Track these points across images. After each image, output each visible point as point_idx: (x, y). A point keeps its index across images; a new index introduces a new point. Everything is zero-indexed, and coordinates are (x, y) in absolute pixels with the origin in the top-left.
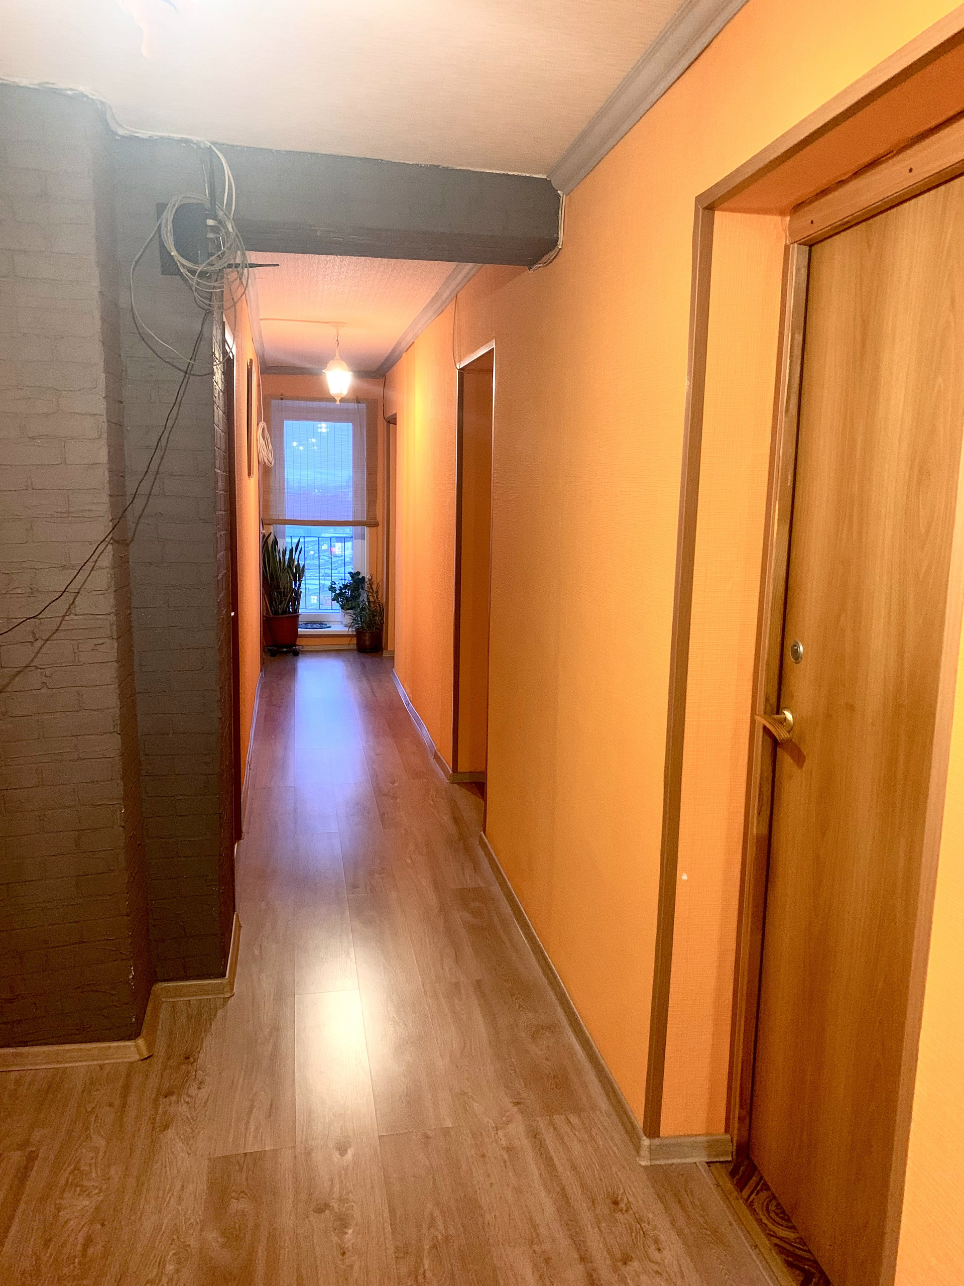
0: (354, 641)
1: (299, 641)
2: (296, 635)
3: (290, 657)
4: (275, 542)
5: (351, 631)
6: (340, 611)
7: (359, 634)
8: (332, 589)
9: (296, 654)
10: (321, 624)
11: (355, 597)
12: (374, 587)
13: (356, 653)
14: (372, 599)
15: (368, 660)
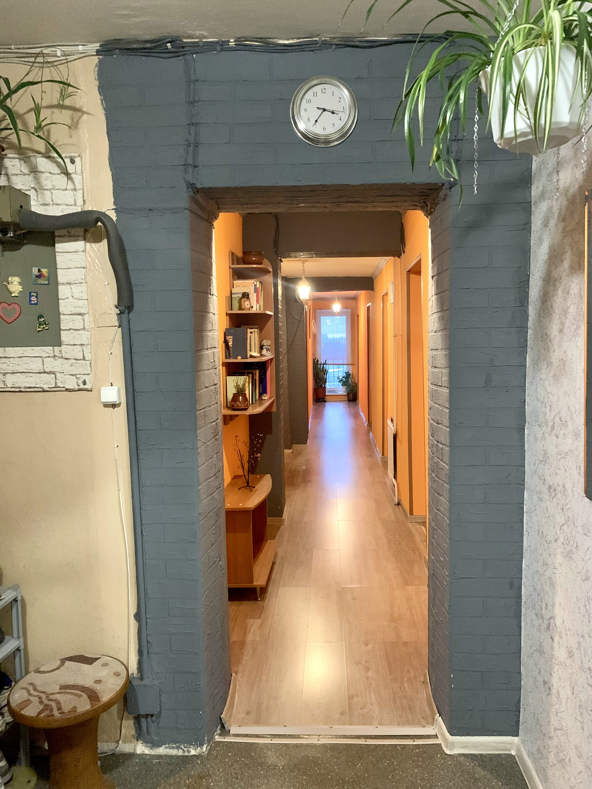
0: (347, 397)
1: (326, 398)
2: (325, 395)
3: (324, 403)
4: (318, 361)
5: (345, 394)
6: (341, 386)
7: (348, 395)
8: (338, 378)
9: (325, 402)
10: (334, 391)
11: (347, 381)
12: (354, 377)
13: (347, 402)
14: (353, 381)
15: (351, 403)
